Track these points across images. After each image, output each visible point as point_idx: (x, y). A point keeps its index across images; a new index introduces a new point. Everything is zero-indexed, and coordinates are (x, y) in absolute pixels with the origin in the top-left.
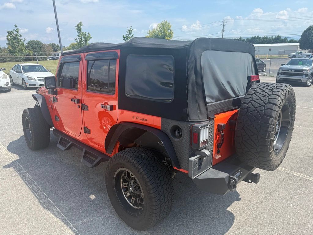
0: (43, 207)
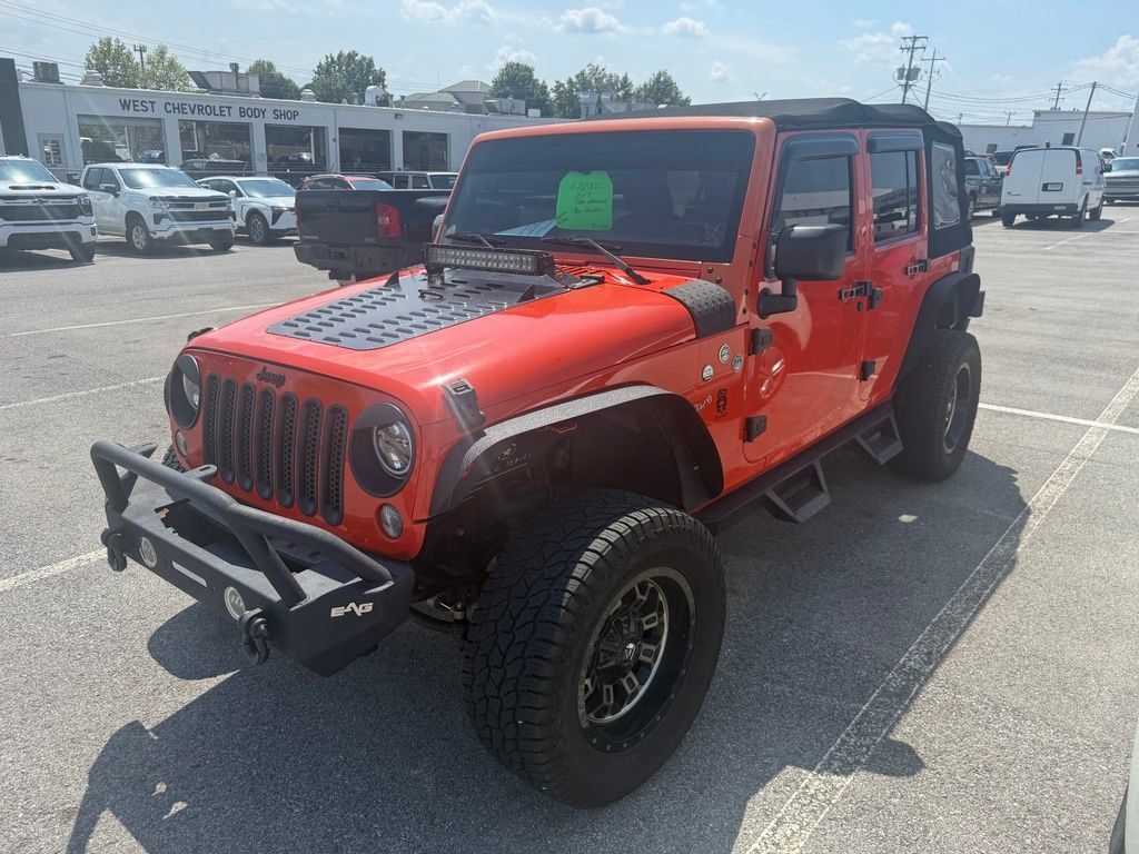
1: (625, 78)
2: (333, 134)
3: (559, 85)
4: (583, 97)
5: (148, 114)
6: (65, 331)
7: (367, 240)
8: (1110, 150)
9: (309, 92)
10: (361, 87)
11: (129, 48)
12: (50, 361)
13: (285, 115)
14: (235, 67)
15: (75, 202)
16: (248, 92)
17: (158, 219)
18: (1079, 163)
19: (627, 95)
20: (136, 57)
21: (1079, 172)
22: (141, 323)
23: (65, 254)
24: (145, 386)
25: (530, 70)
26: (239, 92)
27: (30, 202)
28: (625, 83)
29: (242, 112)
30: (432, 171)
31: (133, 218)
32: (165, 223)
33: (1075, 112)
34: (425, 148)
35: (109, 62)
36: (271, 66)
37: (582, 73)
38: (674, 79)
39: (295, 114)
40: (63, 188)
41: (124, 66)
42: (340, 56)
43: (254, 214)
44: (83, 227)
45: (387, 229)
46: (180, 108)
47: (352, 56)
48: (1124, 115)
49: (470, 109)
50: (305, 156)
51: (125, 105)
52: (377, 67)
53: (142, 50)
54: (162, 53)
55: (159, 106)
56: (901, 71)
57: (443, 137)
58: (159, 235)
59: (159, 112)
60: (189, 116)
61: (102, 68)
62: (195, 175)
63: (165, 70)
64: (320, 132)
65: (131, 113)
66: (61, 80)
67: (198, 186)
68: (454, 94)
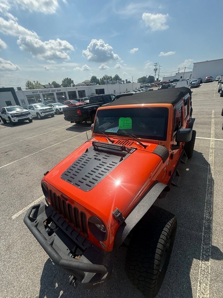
0: (214, 182)
1: (111, 76)
2: (67, 93)
3: (101, 79)
4: (105, 81)
5: (37, 94)
6: (29, 139)
7: (76, 116)
8: (188, 78)
9: (62, 86)
10: (70, 84)
11: (32, 82)
12: (27, 147)
13: (59, 91)
14: (49, 83)
15: (27, 113)
16: (52, 88)
17: (41, 113)
18: (187, 82)
19: (111, 79)
20: (34, 83)
21: (187, 84)
22: (41, 135)
23: (28, 121)
24: (43, 151)
25: (96, 77)
26: (51, 88)
27: (20, 114)
28: (111, 77)
29: (52, 91)
30: (84, 97)
31: (37, 113)
32: (43, 113)
33: (182, 73)
34: (82, 93)
35: (29, 85)
36: (55, 82)
37: (104, 76)
38: (119, 75)
39: (60, 90)
40: (25, 110)
41: (32, 86)
42: (66, 79)
43: (57, 109)
44: (30, 117)
45: (79, 114)
46: (42, 92)
47: (67, 78)
48: (190, 72)
49: (88, 85)
50: (63, 97)
51: (33, 93)
52: (72, 80)
53: (35, 82)
54: (37, 82)
55: (38, 92)
56: (154, 69)
57: (84, 91)
58: (42, 116)
59: (39, 93)
60: (44, 93)
61: (28, 86)
62: (46, 104)
63: (38, 85)
64: (65, 93)
65: (34, 94)
66: (22, 89)
67: (47, 106)
68: (84, 83)
